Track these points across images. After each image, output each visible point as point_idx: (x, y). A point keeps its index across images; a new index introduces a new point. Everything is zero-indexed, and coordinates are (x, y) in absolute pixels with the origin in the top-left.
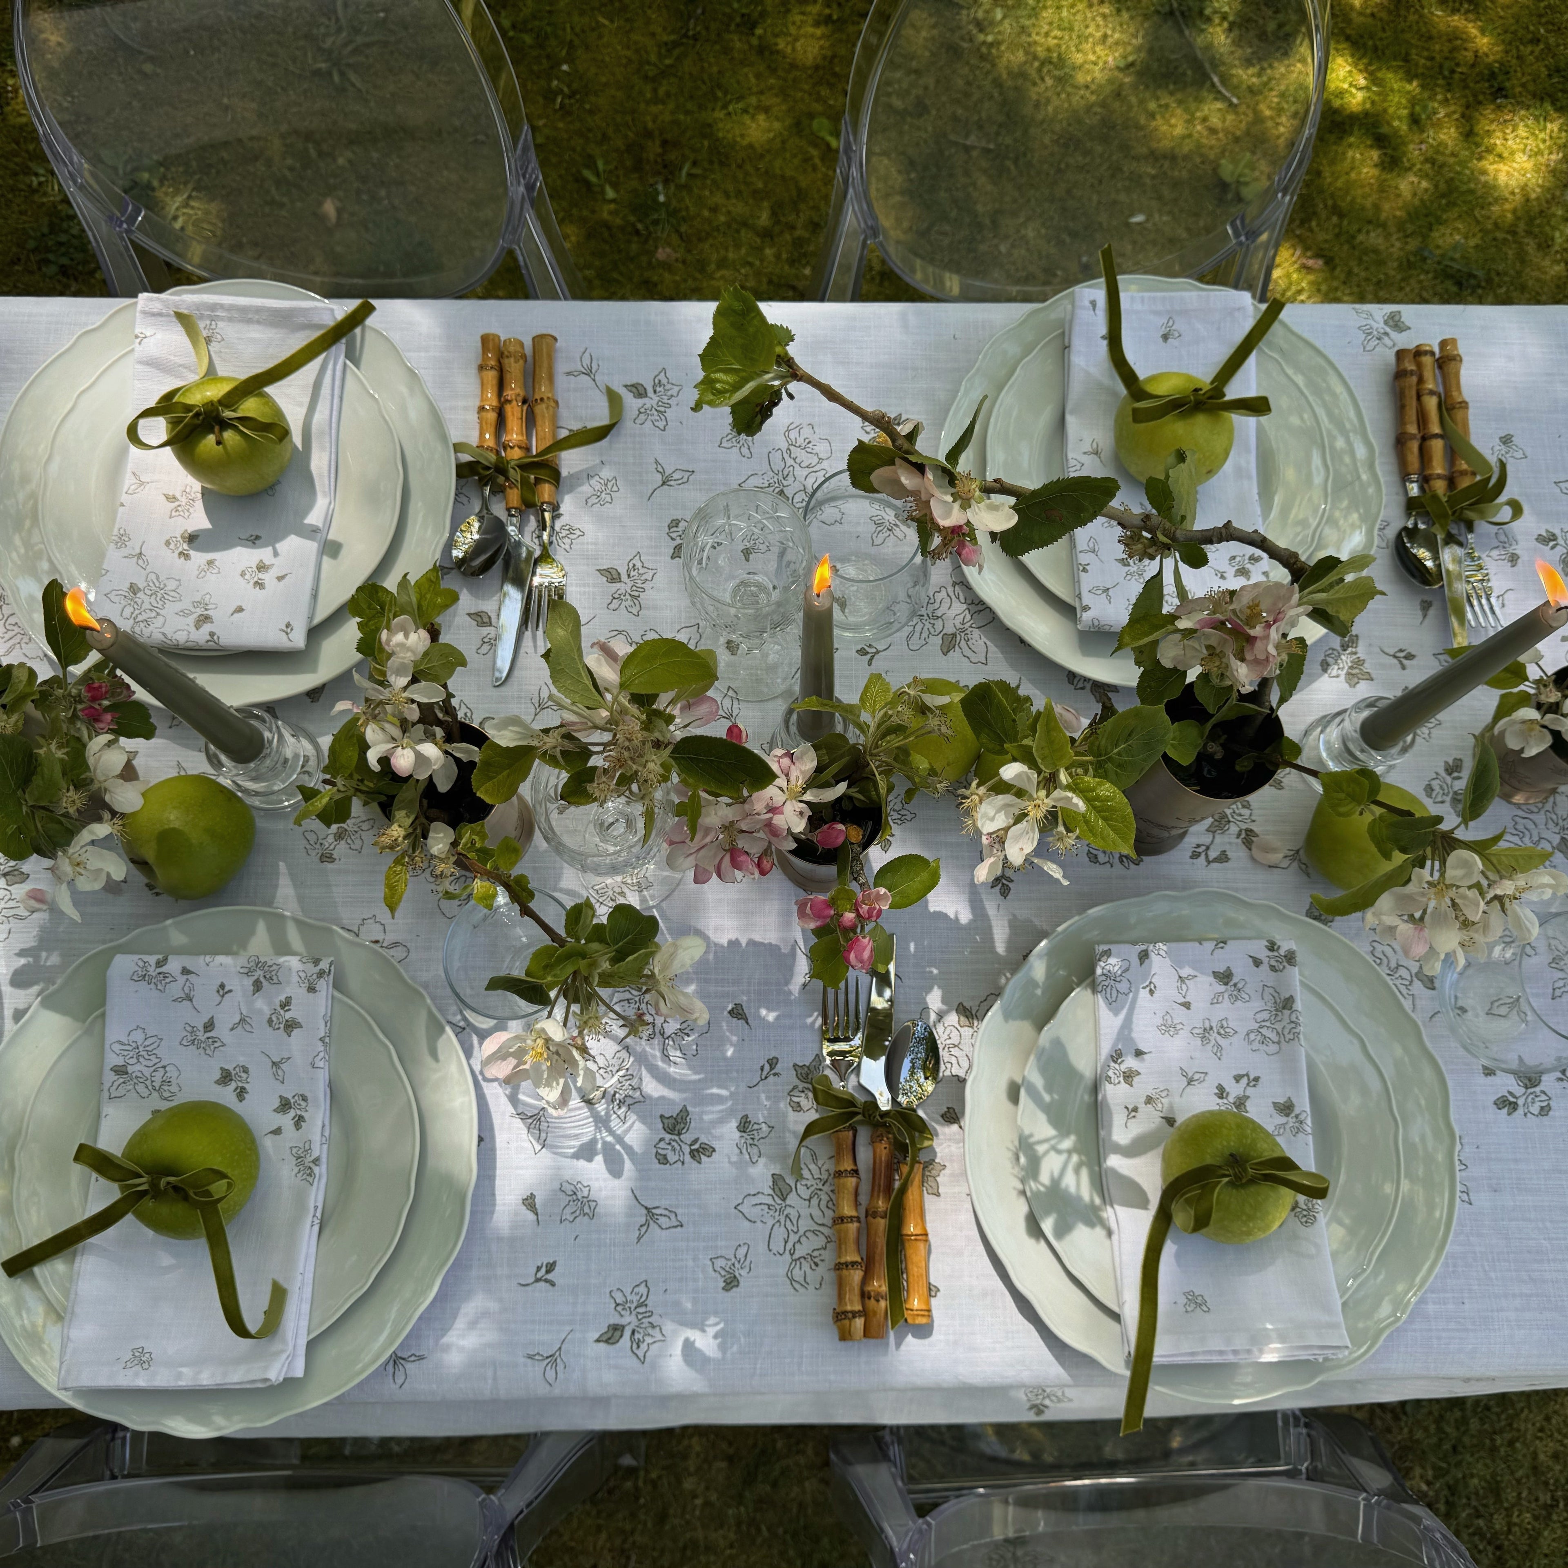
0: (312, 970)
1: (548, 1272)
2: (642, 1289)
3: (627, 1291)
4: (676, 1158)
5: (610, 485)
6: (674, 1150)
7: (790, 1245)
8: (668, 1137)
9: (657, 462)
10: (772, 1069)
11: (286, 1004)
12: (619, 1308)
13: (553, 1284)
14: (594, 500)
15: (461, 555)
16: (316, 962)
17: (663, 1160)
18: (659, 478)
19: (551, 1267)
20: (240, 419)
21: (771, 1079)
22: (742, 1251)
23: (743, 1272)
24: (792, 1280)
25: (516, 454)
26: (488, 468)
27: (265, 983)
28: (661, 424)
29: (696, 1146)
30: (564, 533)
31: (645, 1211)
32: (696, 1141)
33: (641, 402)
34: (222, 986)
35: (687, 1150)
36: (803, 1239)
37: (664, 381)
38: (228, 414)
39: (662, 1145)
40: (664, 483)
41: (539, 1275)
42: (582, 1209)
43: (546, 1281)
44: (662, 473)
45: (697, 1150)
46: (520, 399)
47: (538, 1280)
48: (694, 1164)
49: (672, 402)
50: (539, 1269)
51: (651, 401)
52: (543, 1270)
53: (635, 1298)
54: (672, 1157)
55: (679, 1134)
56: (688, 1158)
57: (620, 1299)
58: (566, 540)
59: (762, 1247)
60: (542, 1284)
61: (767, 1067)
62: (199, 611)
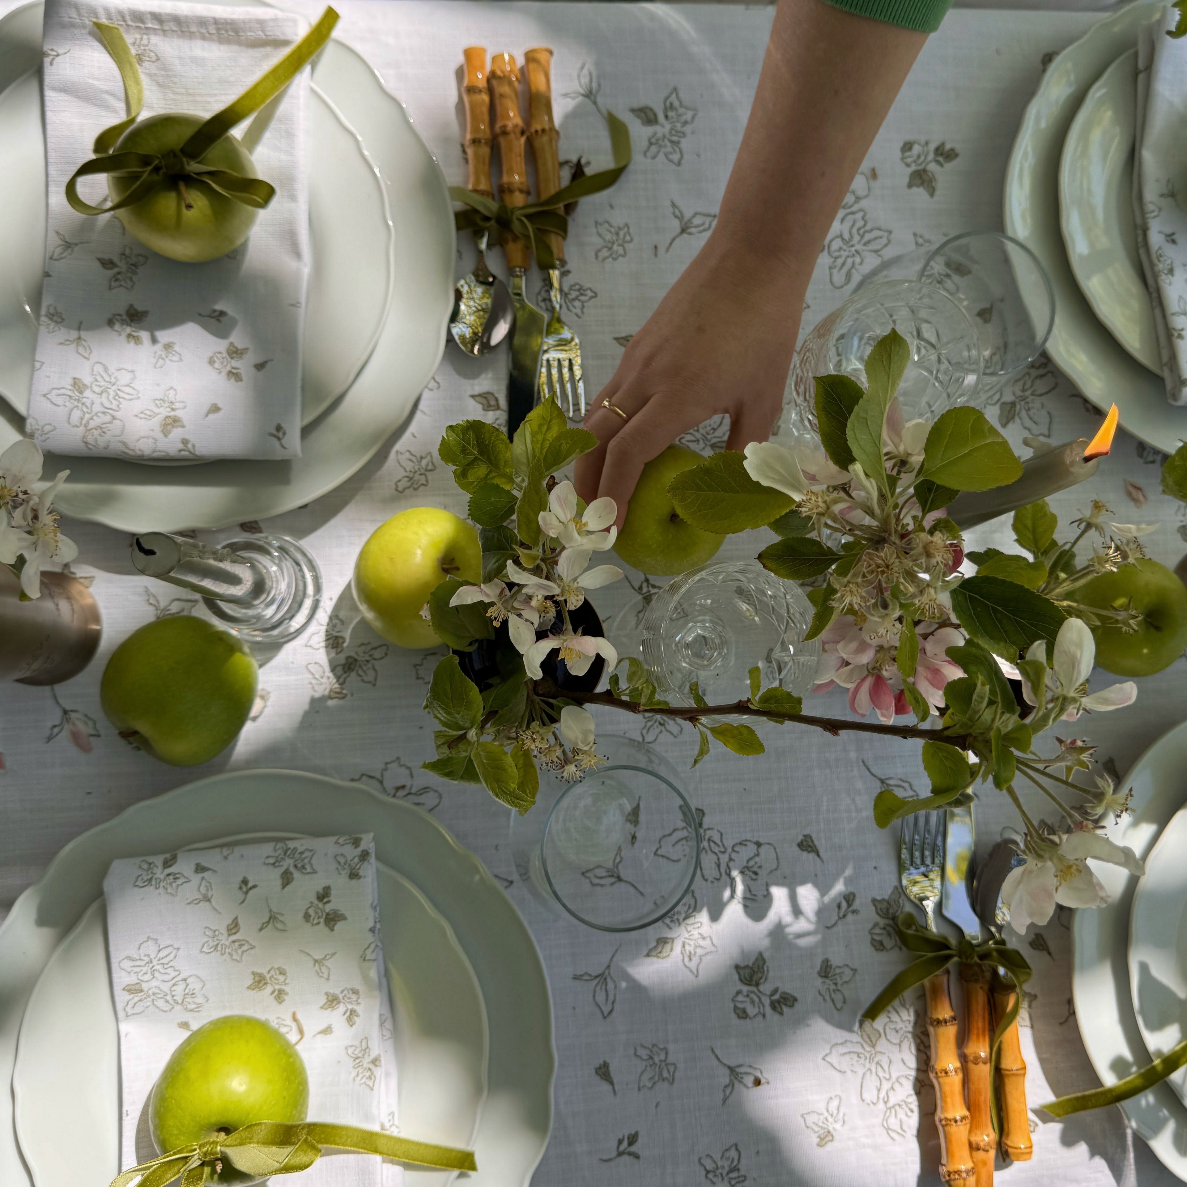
0: (352, 852)
1: (630, 1144)
2: (733, 1153)
3: (717, 1157)
4: (756, 1011)
5: (621, 234)
6: (753, 1002)
7: (883, 1094)
8: (745, 989)
9: (674, 205)
10: (849, 905)
11: (324, 895)
12: (710, 1176)
13: (637, 1157)
14: (605, 253)
15: (468, 333)
16: (356, 843)
17: (742, 1014)
18: (676, 225)
19: (633, 1139)
20: (210, 174)
21: (850, 917)
22: (835, 1103)
23: (838, 1126)
24: (888, 1129)
25: (518, 200)
26: (487, 219)
27: (296, 875)
28: (676, 157)
29: (776, 997)
30: (574, 294)
31: (728, 1072)
32: (776, 991)
33: (649, 130)
34: (245, 882)
35: (767, 1001)
36: (897, 1086)
37: (676, 104)
38: (193, 167)
39: (740, 998)
40: (683, 231)
41: (622, 1148)
42: (661, 1074)
43: (630, 1154)
44: (680, 218)
45: (779, 1002)
46: (518, 131)
47: (620, 1154)
48: (776, 1017)
49: (688, 129)
50: (620, 1142)
51: (663, 128)
52: (625, 1143)
53: (726, 1164)
54: (751, 1011)
55: (757, 985)
56: (768, 1010)
57: (710, 1166)
58: (577, 304)
59: (854, 1099)
60: (626, 1158)
61: (844, 904)
62: (165, 412)
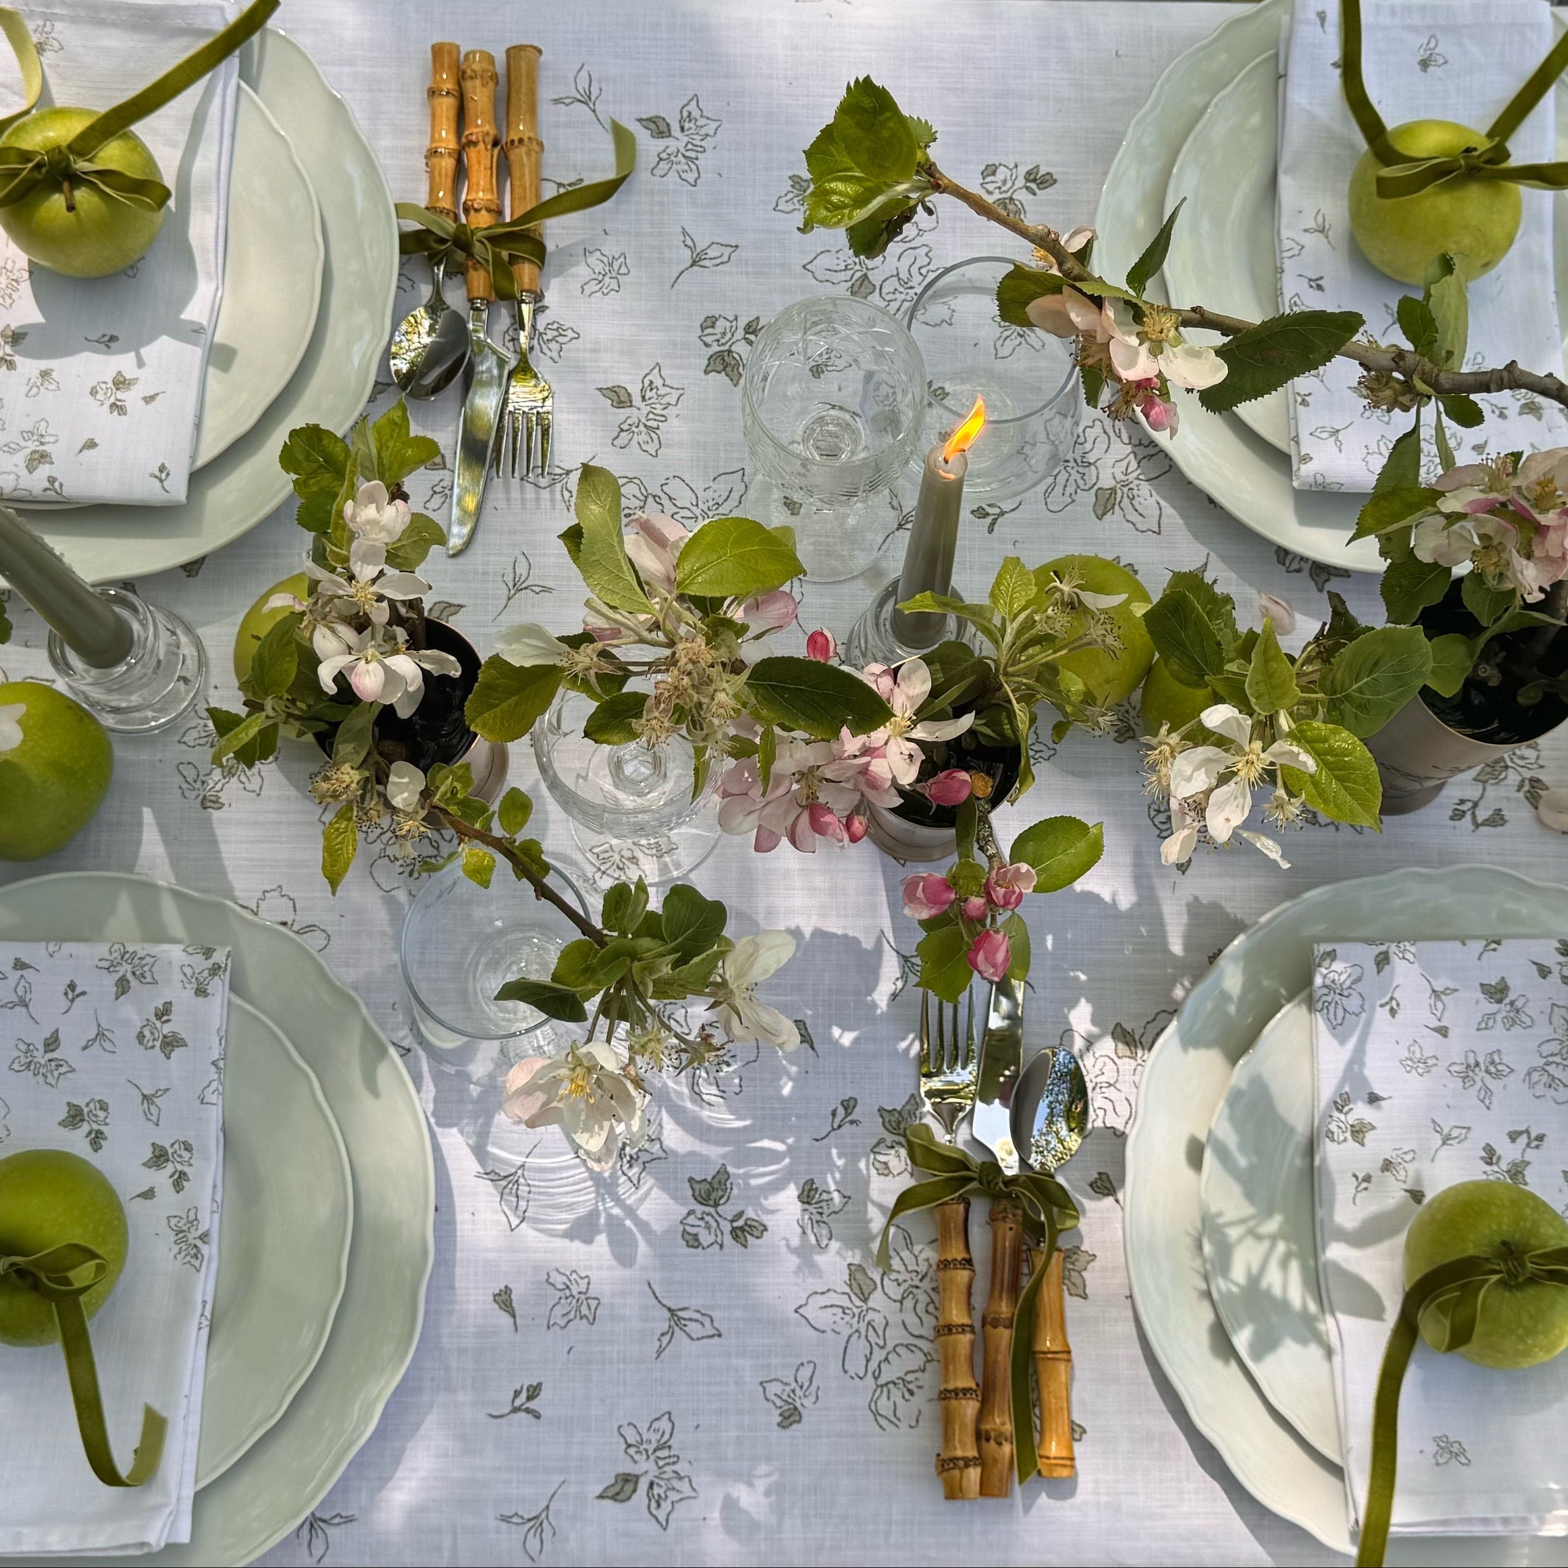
0: (201, 963)
1: (530, 1398)
2: (664, 1424)
3: (643, 1426)
4: (712, 1238)
5: (616, 265)
6: (708, 1227)
7: (873, 1365)
8: (700, 1209)
9: (684, 232)
10: (847, 1114)
11: (164, 1013)
12: (632, 1451)
13: (537, 1416)
14: (593, 286)
15: (404, 367)
16: (208, 953)
17: (693, 1241)
18: (686, 255)
19: (534, 1392)
20: (98, 173)
21: (847, 1128)
22: (805, 1374)
23: (805, 1402)
24: (876, 1414)
25: (482, 220)
26: (443, 241)
27: (134, 983)
28: (691, 177)
29: (740, 1223)
30: (550, 334)
31: (667, 1314)
32: (740, 1214)
33: (661, 143)
34: (72, 986)
35: (726, 1227)
36: (892, 1357)
37: (696, 113)
38: (81, 165)
39: (691, 1220)
40: (694, 263)
41: (517, 1403)
42: (578, 1309)
43: (528, 1411)
44: (692, 248)
45: (742, 1229)
46: (489, 140)
47: (516, 1410)
48: (738, 1248)
49: (708, 143)
50: (517, 1393)
51: (677, 142)
52: (524, 1395)
53: (654, 1437)
54: (705, 1238)
55: (716, 1205)
56: (728, 1239)
57: (632, 1437)
58: (554, 346)
59: (834, 1367)
60: (522, 1415)
61: (841, 1112)
62: (32, 446)
